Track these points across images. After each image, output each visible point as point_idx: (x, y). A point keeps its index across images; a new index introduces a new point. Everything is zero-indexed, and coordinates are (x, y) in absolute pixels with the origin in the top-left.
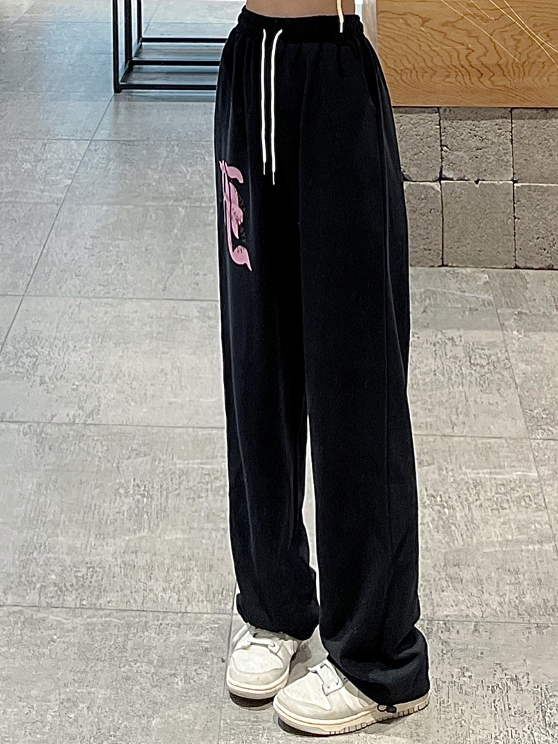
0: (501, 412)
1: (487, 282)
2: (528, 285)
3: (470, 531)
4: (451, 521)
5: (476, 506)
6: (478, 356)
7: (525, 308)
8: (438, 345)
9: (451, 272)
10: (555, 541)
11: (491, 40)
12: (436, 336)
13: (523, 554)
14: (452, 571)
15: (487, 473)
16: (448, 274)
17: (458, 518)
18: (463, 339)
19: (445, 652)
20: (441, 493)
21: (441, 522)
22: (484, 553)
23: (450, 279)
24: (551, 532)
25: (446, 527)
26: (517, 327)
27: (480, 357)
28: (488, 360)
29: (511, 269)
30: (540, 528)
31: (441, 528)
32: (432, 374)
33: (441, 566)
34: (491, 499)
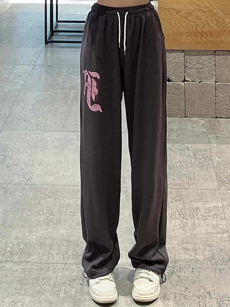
0: (208, 179)
1: (204, 123)
2: (221, 125)
3: (193, 229)
4: (186, 225)
5: (196, 218)
6: (198, 155)
7: (219, 135)
8: (182, 150)
9: (189, 120)
10: (228, 233)
11: (207, 21)
12: (181, 147)
13: (214, 238)
14: (185, 246)
15: (202, 204)
16: (187, 121)
17: (189, 223)
18: (193, 148)
19: (179, 281)
20: (183, 213)
21: (182, 225)
22: (198, 238)
23: (188, 123)
24: (227, 229)
25: (184, 227)
26: (216, 142)
27: (200, 155)
28: (203, 156)
29: (214, 118)
30: (222, 227)
31: (182, 228)
32: (180, 162)
33: (180, 243)
34: (202, 215)
